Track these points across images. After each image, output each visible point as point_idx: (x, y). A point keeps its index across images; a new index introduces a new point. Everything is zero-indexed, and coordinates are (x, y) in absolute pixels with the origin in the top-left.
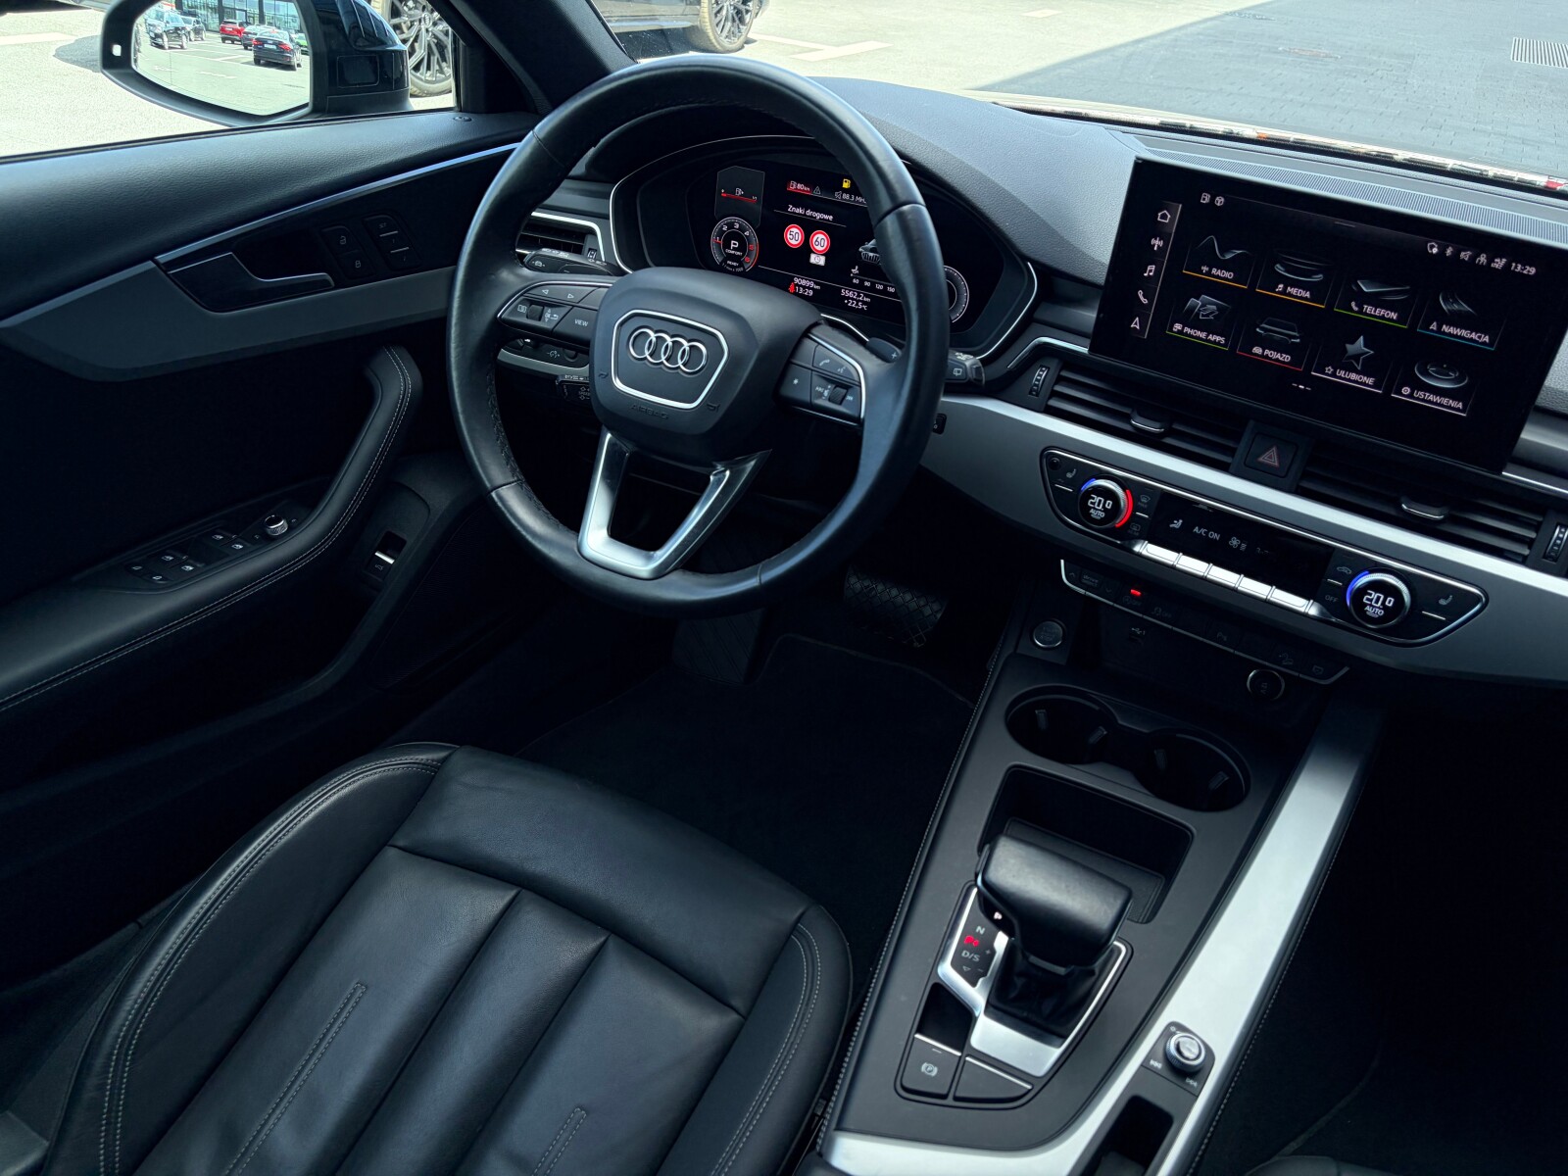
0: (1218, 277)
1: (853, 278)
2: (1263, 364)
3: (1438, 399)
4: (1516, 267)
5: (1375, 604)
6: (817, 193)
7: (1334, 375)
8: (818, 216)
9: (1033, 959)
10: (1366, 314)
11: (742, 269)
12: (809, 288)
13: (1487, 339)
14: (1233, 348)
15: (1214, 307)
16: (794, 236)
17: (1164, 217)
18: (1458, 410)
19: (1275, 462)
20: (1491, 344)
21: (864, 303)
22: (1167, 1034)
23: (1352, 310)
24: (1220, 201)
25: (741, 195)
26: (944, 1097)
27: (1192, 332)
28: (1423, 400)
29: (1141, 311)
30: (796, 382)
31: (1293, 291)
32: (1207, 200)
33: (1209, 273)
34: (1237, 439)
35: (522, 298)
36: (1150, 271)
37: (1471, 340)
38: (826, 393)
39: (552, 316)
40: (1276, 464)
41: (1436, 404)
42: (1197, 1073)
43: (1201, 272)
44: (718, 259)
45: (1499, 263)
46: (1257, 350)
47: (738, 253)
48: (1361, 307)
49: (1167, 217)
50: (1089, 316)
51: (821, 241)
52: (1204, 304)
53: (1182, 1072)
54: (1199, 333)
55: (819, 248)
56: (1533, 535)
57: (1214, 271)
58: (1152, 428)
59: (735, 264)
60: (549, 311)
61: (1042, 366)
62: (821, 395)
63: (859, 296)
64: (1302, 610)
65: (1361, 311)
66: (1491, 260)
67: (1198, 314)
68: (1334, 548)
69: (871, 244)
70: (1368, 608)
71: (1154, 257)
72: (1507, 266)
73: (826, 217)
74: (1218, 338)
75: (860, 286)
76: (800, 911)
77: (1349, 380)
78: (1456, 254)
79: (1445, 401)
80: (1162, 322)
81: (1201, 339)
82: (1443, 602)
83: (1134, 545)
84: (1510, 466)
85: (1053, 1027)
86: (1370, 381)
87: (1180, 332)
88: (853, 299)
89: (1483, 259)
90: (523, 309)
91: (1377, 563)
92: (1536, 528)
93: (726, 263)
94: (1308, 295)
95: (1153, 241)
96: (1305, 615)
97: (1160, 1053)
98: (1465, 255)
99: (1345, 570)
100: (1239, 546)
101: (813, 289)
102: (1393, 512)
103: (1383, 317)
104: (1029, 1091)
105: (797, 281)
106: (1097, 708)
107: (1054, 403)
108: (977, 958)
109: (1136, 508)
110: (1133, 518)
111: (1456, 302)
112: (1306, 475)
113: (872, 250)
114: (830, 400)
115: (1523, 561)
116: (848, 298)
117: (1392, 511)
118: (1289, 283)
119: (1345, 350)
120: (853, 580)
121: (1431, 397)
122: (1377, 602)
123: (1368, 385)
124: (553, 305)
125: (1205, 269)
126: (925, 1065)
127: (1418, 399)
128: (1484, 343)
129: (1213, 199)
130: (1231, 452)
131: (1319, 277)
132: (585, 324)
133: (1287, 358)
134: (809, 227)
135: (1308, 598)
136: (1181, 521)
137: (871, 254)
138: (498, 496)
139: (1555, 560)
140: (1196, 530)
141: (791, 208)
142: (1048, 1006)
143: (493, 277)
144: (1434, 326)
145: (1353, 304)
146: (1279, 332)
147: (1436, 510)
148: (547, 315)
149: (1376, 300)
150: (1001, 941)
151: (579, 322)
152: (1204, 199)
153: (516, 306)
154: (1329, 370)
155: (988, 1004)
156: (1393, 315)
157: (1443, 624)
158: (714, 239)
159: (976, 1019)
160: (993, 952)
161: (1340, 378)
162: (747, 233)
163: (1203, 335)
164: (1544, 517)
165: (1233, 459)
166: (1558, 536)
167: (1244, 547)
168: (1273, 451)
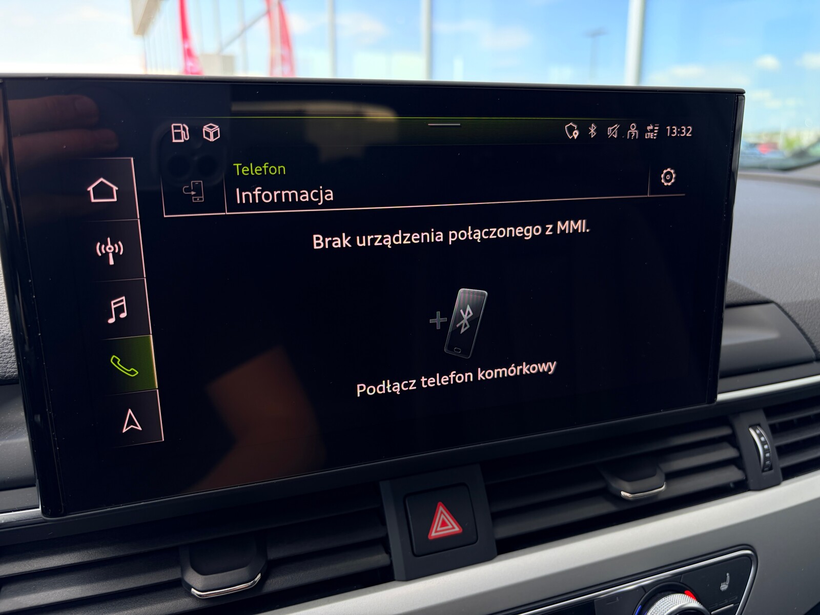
4: (672, 132)
19: (453, 528)
24: (211, 131)
32: (185, 137)
34: (382, 522)
36: (119, 310)
40: (457, 529)
45: (652, 131)
66: (642, 130)
71: (116, 280)
72: (662, 132)
78: (601, 131)
89: (633, 131)
92: (732, 440)
95: (99, 249)
98: (612, 131)
115: (739, 488)
117: (604, 508)
129: (196, 132)
130: (381, 545)
139: (771, 469)
147: (653, 482)
152: (178, 136)
164: (731, 426)
165: (390, 556)
166: (760, 440)
168: (442, 513)
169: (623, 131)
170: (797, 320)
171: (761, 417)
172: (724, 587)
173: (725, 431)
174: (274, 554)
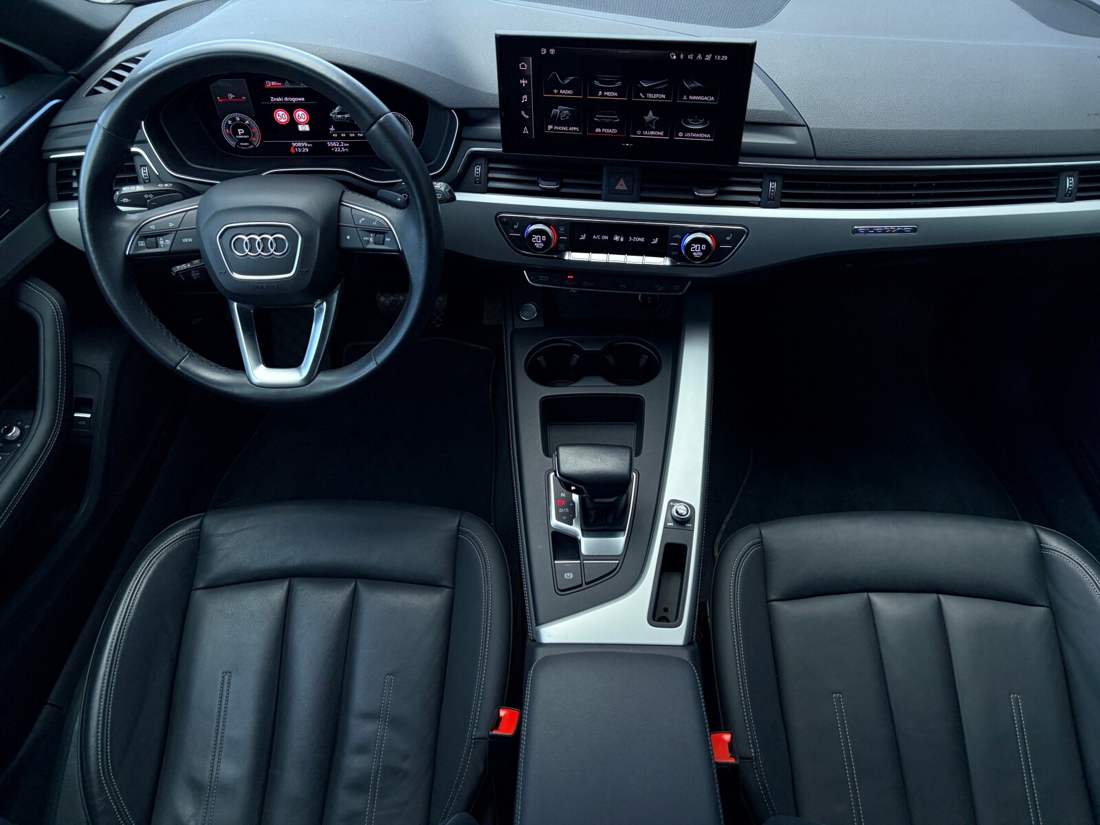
0: (564, 94)
1: (332, 134)
2: (603, 137)
3: (697, 135)
4: (717, 58)
5: (697, 251)
6: (287, 85)
7: (642, 134)
8: (294, 100)
9: (597, 500)
10: (649, 98)
11: (252, 147)
12: (304, 147)
13: (713, 99)
14: (584, 132)
15: (567, 112)
16: (281, 117)
17: (523, 66)
18: (709, 138)
19: (624, 188)
20: (715, 101)
21: (345, 147)
22: (670, 507)
23: (642, 98)
24: (553, 51)
25: (233, 98)
26: (581, 585)
27: (559, 128)
28: (690, 137)
29: (525, 122)
30: (348, 237)
31: (608, 94)
32: (545, 52)
33: (558, 93)
34: (601, 179)
35: (138, 237)
36: (525, 99)
37: (705, 101)
38: (371, 240)
39: (165, 242)
41: (697, 138)
42: (690, 520)
43: (554, 94)
44: (233, 143)
45: (708, 57)
46: (598, 130)
47: (246, 137)
48: (646, 96)
49: (526, 66)
50: (496, 128)
51: (301, 115)
52: (561, 111)
53: (682, 522)
54: (563, 128)
55: (302, 120)
56: (760, 190)
57: (561, 91)
58: (552, 186)
59: (246, 144)
60: (161, 239)
61: (477, 165)
62: (368, 242)
63: (340, 144)
64: (662, 264)
65: (646, 98)
66: (704, 57)
67: (559, 118)
68: (668, 227)
69: (337, 109)
70: (694, 254)
71: (525, 90)
72: (713, 58)
73: (300, 99)
74: (575, 129)
75: (339, 138)
76: (457, 520)
77: (651, 135)
78: (686, 56)
79: (701, 135)
80: (540, 127)
81: (565, 131)
82: (728, 238)
83: (564, 256)
84: (741, 158)
85: (617, 528)
86: (662, 133)
87: (552, 130)
88: (337, 147)
89: (700, 57)
90: (142, 244)
91: (691, 228)
92: (760, 185)
93: (240, 145)
94: (616, 94)
95: (521, 82)
96: (665, 267)
97: (670, 518)
98: (690, 57)
99: (677, 236)
100: (620, 239)
101: (307, 147)
102: (691, 197)
103: (658, 98)
104: (618, 563)
105: (294, 145)
106: (569, 345)
107: (492, 184)
108: (567, 510)
109: (558, 235)
110: (559, 241)
111: (692, 82)
112: (643, 189)
113: (339, 113)
114: (375, 244)
115: (758, 205)
116: (334, 147)
118: (604, 90)
119: (645, 120)
120: (382, 299)
121: (694, 135)
122: (698, 249)
123: (661, 136)
124: (162, 235)
125: (556, 91)
126: (566, 574)
127: (687, 137)
128: (712, 101)
129: (548, 51)
130: (599, 187)
131: (619, 84)
132: (190, 240)
133: (615, 131)
134: (290, 109)
135: (662, 256)
136: (584, 235)
137: (339, 116)
138: (182, 367)
139: (774, 200)
140: (594, 237)
141: (273, 99)
142: (610, 519)
143: (111, 229)
144: (685, 98)
145: (641, 94)
146: (607, 118)
147: (712, 191)
148: (161, 242)
149: (652, 90)
150: (575, 497)
151: (185, 240)
152: (543, 52)
153: (137, 243)
154: (639, 132)
155: (582, 530)
156: (663, 96)
157: (731, 250)
158: (225, 131)
159: (580, 541)
160: (574, 503)
161: (646, 135)
162: (247, 122)
163: (566, 129)
164: (763, 179)
165: (601, 192)
167: (622, 239)
168: (622, 181)
169: (695, 57)
170: (813, 137)
171: (779, 178)
173: (759, 180)
174: (566, 181)
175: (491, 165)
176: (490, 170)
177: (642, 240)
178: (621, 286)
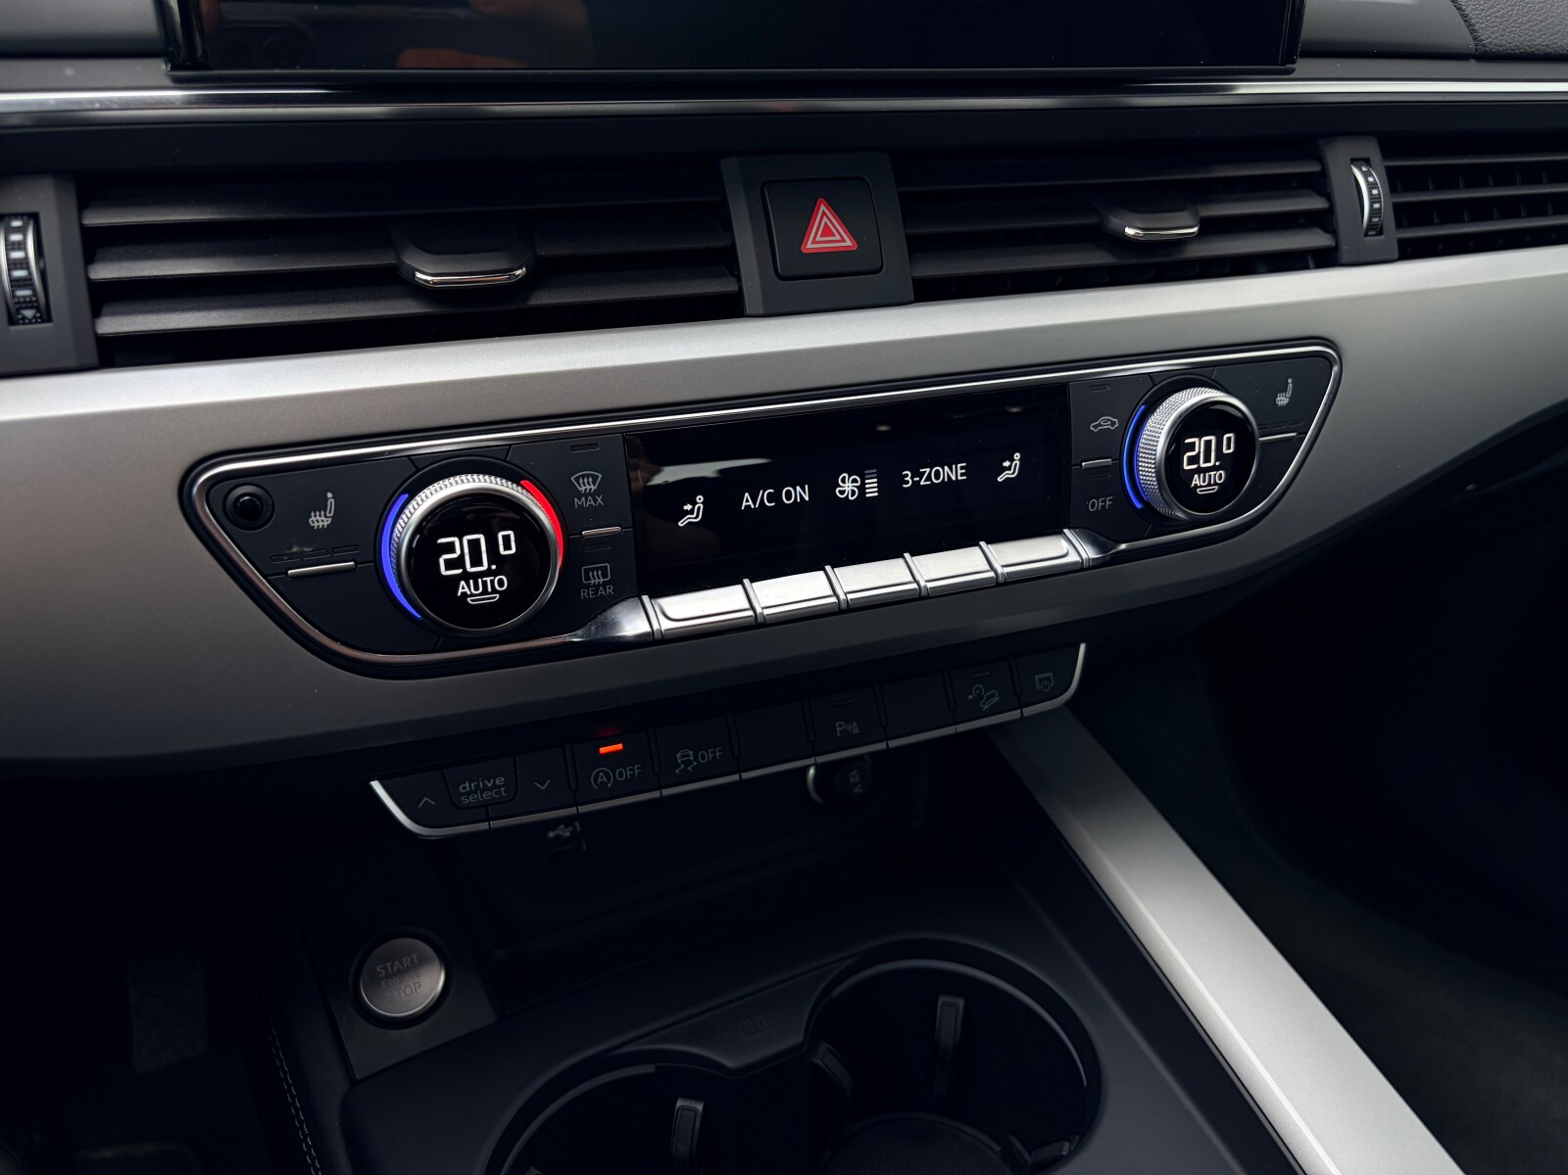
5: (1208, 465)
56: (1320, 203)
58: (489, 274)
64: (1067, 559)
70: (1193, 480)
82: (1287, 397)
83: (614, 624)
92: (1317, 183)
99: (1106, 423)
100: (862, 489)
107: (121, 319)
109: (576, 518)
110: (584, 549)
112: (913, 246)
115: (1325, 259)
122: (1207, 457)
130: (726, 261)
135: (1053, 528)
136: (700, 499)
139: (1380, 233)
140: (747, 501)
147: (1183, 215)
157: (1293, 446)
164: (1321, 161)
165: (739, 280)
166: (1367, 181)
167: (872, 489)
168: (824, 213)
171: (1372, 149)
172: (1282, 400)
173: (1308, 166)
175: (96, 219)
176: (96, 244)
177: (956, 473)
178: (839, 727)
